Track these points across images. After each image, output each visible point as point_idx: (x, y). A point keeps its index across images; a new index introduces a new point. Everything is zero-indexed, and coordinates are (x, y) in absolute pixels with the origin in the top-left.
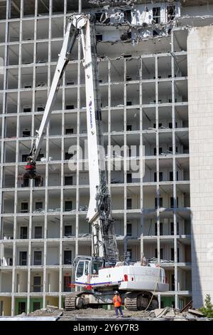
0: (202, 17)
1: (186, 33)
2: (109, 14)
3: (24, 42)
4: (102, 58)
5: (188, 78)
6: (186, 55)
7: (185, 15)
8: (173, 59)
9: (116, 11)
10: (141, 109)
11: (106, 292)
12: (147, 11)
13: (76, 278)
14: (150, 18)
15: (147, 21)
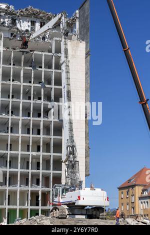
2: (4, 19)
4: (8, 48)
8: (54, 57)
9: (9, 18)
10: (32, 86)
12: (28, 22)
13: (54, 199)
14: (29, 26)
15: (27, 28)
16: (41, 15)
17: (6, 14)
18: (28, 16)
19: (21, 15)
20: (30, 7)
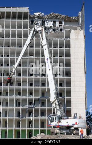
0: (73, 26)
1: (70, 32)
2: (37, 21)
3: (6, 29)
4: (38, 38)
5: (71, 48)
6: (70, 40)
7: (67, 25)
8: (65, 41)
9: (40, 20)
11: (63, 128)
12: (52, 22)
13: (50, 123)
14: (52, 24)
15: (51, 25)
16: (59, 17)
17: (38, 18)
18: (51, 18)
19: (47, 18)
20: (52, 13)
